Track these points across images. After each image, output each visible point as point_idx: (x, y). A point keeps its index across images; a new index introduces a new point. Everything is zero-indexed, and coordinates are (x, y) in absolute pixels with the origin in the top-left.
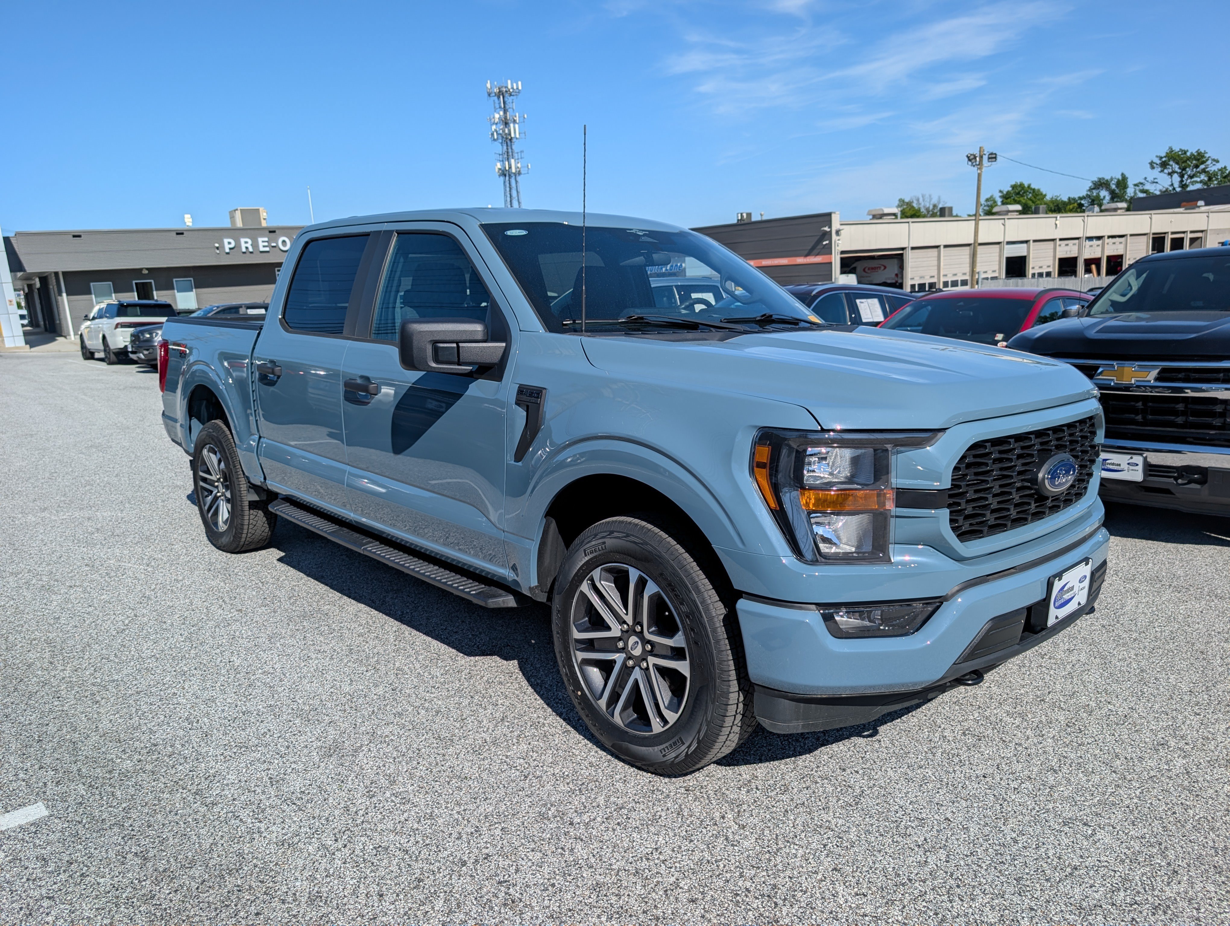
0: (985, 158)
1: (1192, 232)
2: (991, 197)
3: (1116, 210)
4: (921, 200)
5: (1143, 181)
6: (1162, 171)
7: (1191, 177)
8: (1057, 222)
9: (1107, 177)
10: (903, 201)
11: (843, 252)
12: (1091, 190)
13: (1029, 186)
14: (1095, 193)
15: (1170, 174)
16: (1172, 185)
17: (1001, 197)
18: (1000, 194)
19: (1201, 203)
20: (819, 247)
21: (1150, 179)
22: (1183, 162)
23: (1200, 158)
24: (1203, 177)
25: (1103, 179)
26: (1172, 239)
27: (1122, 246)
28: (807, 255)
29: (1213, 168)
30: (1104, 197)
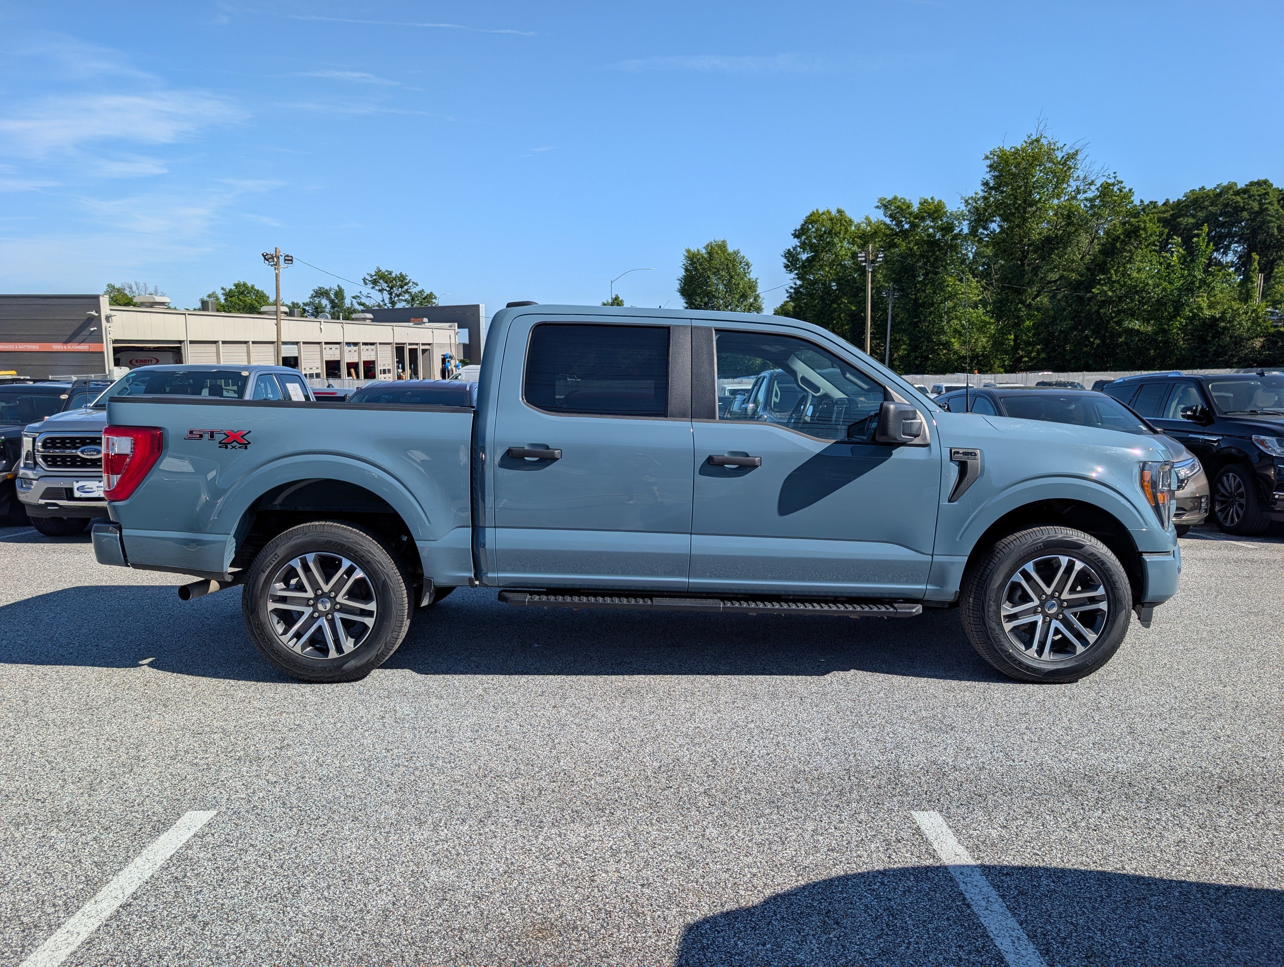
0: (282, 259)
1: (423, 344)
2: (214, 293)
3: (364, 319)
4: (134, 288)
5: (359, 295)
6: (373, 288)
7: (398, 296)
8: (322, 327)
9: (327, 287)
10: (113, 287)
11: (115, 341)
12: (312, 297)
13: (253, 287)
14: (317, 300)
15: (381, 291)
16: (383, 300)
17: (223, 294)
18: (223, 292)
19: (425, 320)
20: (84, 333)
21: (364, 293)
22: (391, 282)
23: (402, 280)
24: (407, 296)
25: (324, 288)
26: (410, 350)
27: (373, 353)
28: (66, 342)
29: (414, 290)
30: (326, 305)
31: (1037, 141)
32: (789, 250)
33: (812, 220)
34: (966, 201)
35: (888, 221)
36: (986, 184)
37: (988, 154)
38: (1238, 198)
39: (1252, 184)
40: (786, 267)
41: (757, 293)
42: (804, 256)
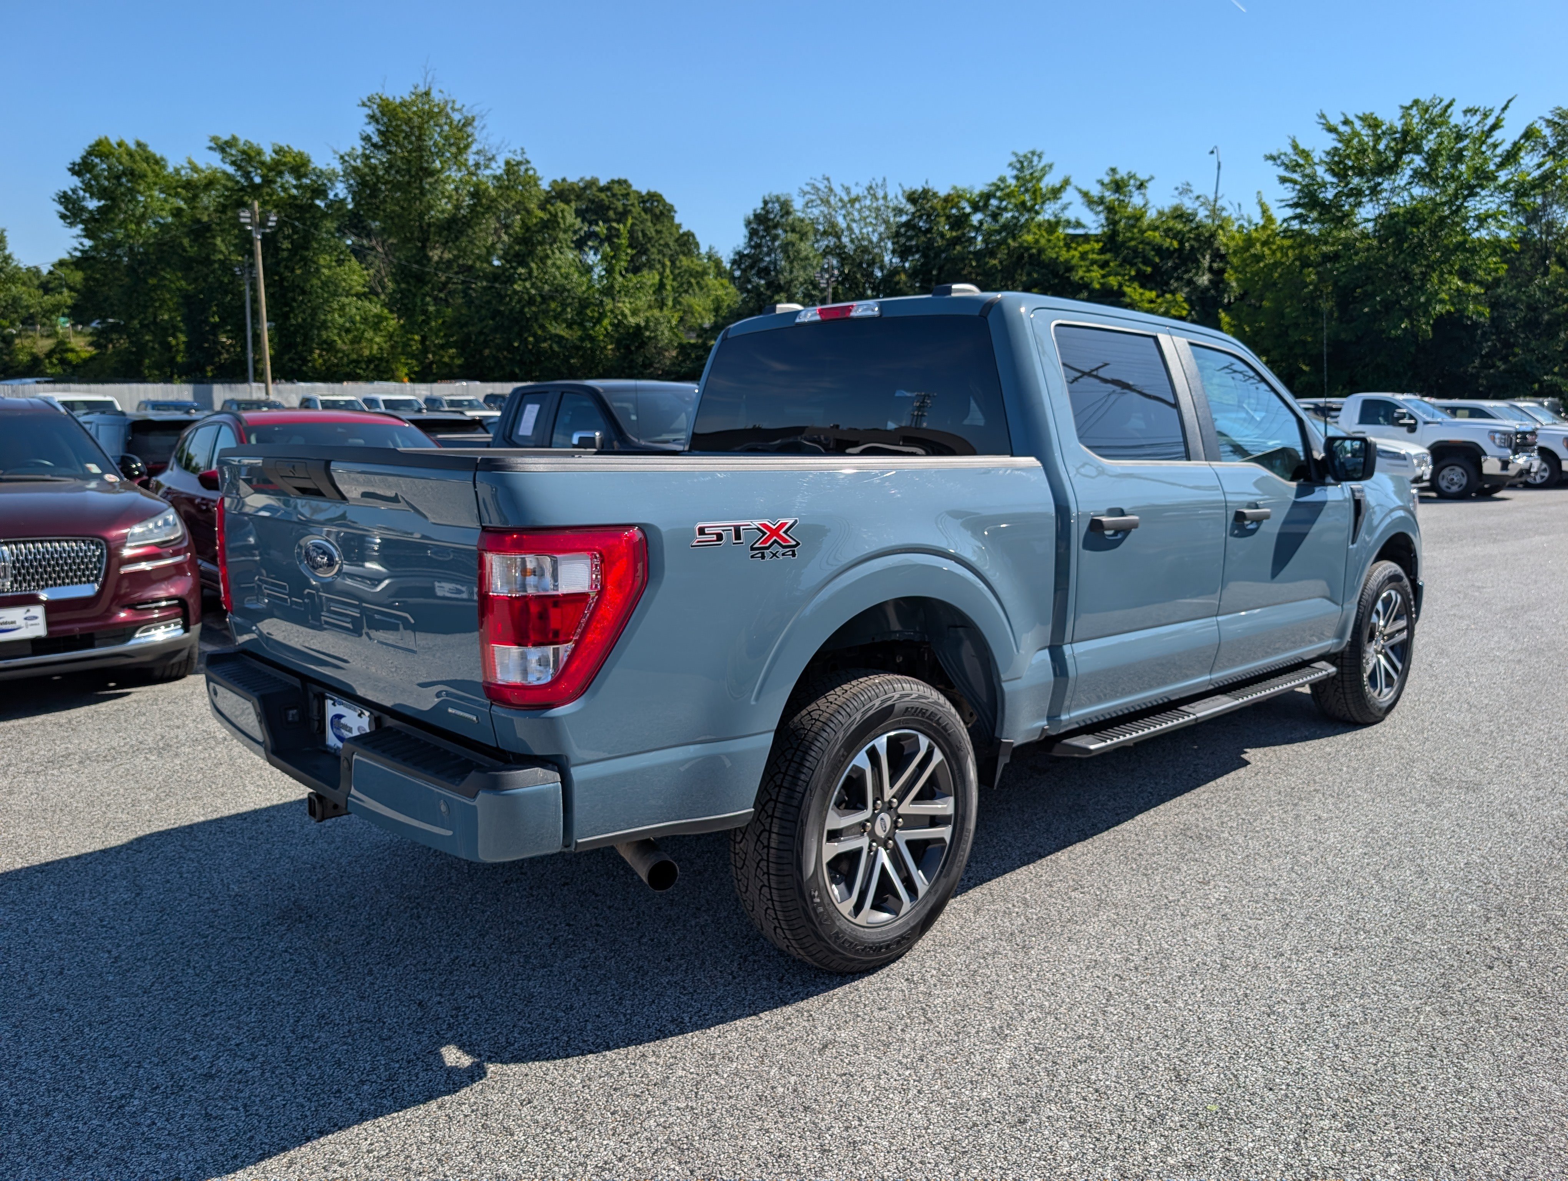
31: (427, 94)
32: (65, 193)
33: (99, 150)
34: (342, 157)
35: (231, 170)
36: (367, 139)
37: (365, 100)
38: (603, 196)
39: (613, 182)
40: (63, 217)
41: (7, 252)
42: (92, 204)
